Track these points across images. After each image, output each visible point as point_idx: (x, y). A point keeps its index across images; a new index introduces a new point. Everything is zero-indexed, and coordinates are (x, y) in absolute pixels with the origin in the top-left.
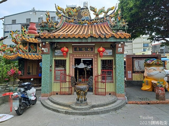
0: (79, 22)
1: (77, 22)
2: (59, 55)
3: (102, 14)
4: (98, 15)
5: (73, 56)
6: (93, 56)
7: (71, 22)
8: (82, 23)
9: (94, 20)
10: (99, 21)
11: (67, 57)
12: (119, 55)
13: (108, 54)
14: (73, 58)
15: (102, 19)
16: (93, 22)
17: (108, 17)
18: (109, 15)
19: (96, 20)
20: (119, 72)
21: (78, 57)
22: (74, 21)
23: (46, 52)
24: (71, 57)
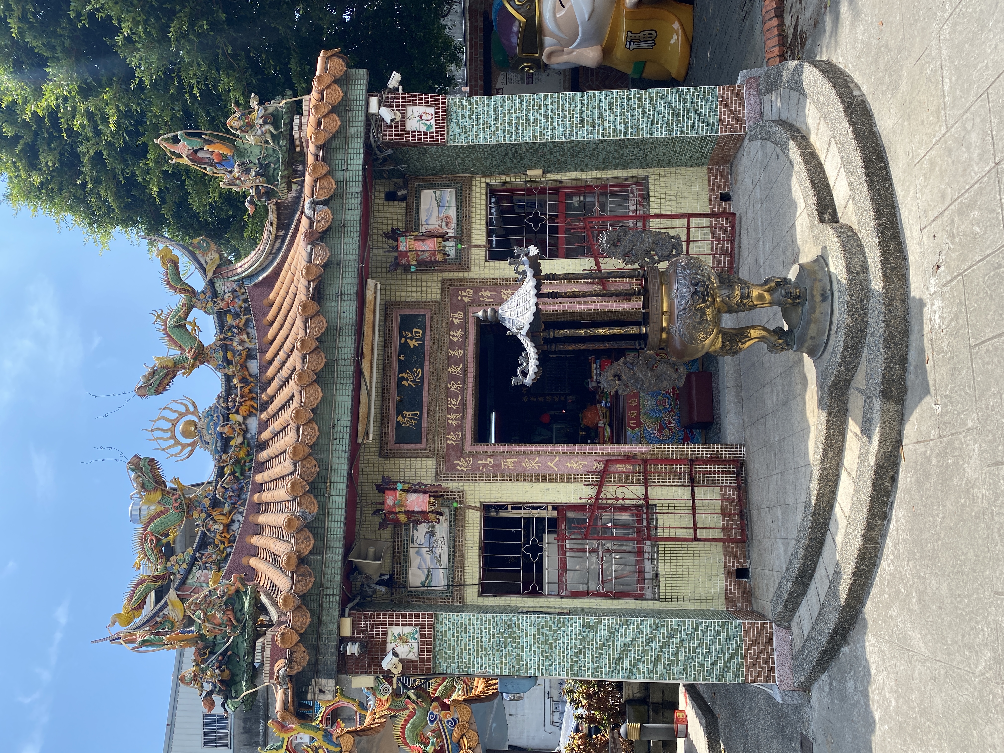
0: (233, 473)
1: (235, 486)
2: (445, 559)
3: (194, 324)
4: (201, 345)
5: (460, 452)
6: (460, 314)
7: (228, 527)
8: (242, 454)
9: (230, 370)
10: (237, 339)
11: (463, 492)
12: (455, 129)
13: (452, 213)
14: (474, 455)
15: (230, 320)
16: (243, 380)
17: (220, 287)
18: (210, 275)
19: (229, 363)
20: (569, 126)
21: (463, 418)
22: (226, 508)
23: (415, 644)
24: (463, 465)
